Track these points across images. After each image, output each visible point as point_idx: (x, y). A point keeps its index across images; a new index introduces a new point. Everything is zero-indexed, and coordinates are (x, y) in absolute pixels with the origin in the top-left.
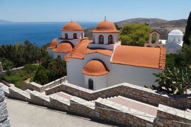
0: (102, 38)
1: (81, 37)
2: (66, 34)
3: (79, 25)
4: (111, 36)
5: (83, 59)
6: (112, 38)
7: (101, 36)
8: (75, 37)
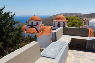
0: (59, 24)
1: (40, 25)
2: (32, 23)
3: (39, 18)
4: (64, 23)
5: (50, 35)
6: (64, 24)
7: (58, 23)
8: (37, 24)
